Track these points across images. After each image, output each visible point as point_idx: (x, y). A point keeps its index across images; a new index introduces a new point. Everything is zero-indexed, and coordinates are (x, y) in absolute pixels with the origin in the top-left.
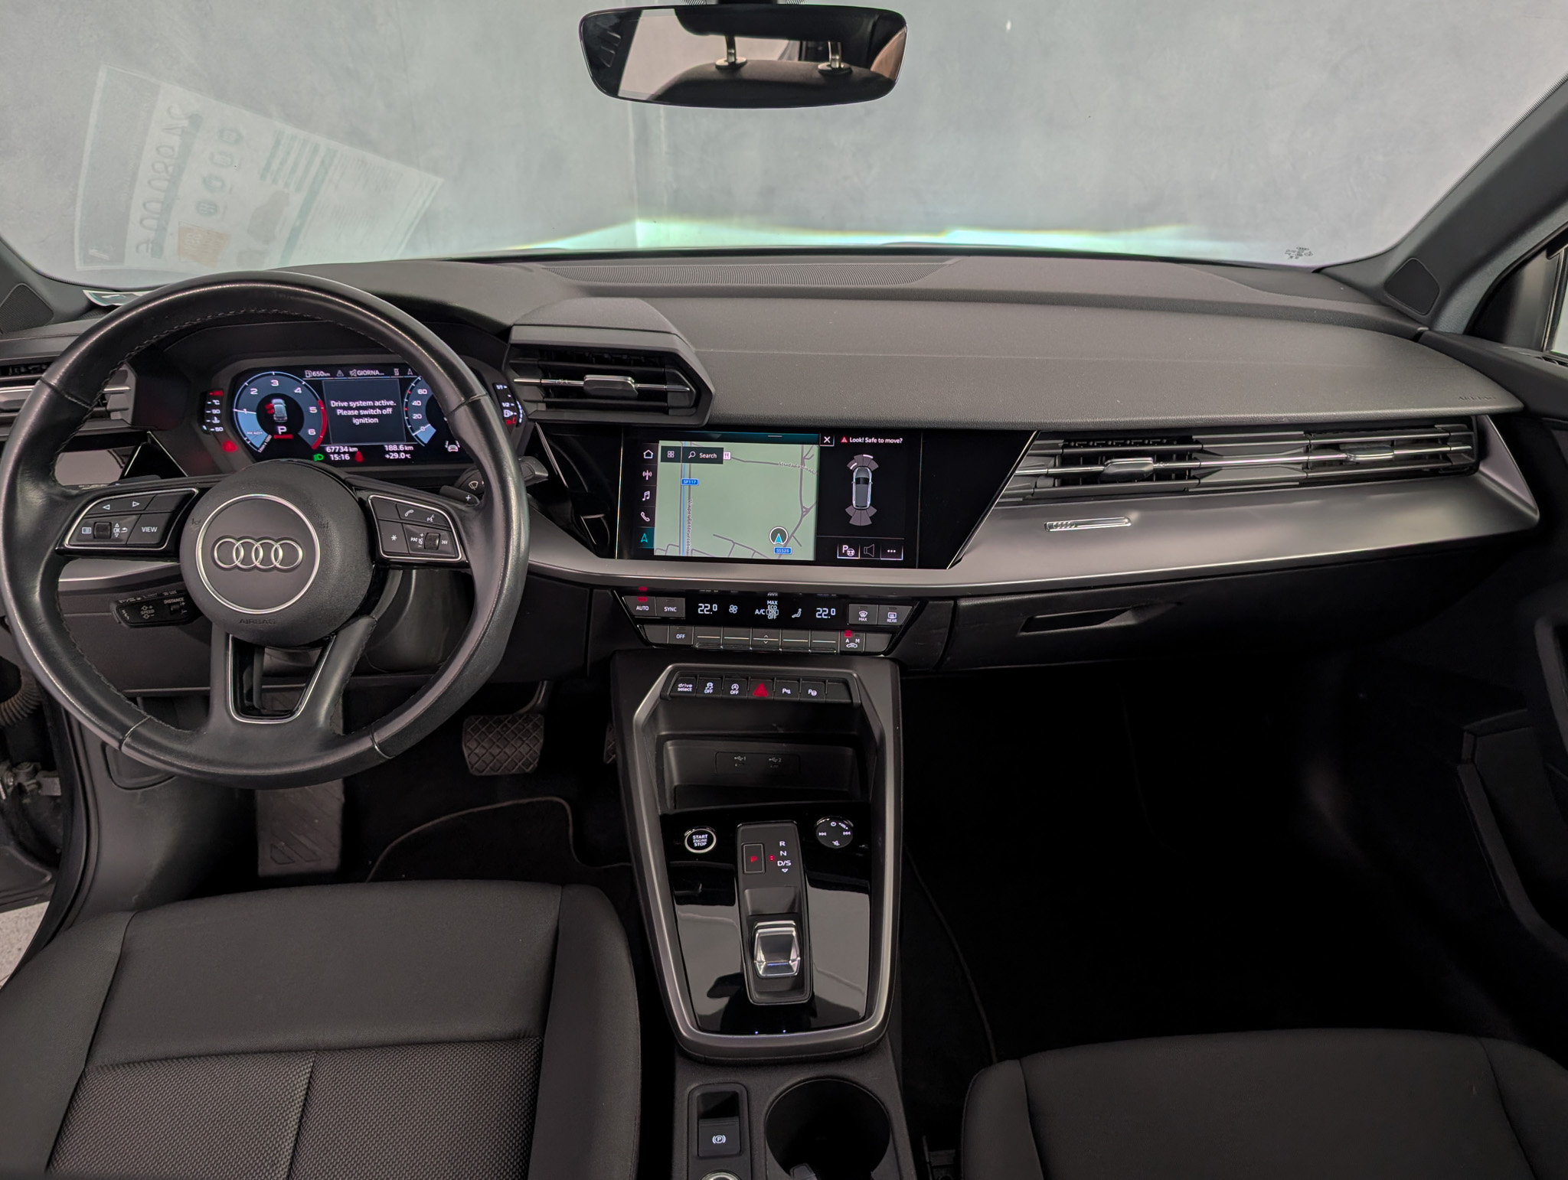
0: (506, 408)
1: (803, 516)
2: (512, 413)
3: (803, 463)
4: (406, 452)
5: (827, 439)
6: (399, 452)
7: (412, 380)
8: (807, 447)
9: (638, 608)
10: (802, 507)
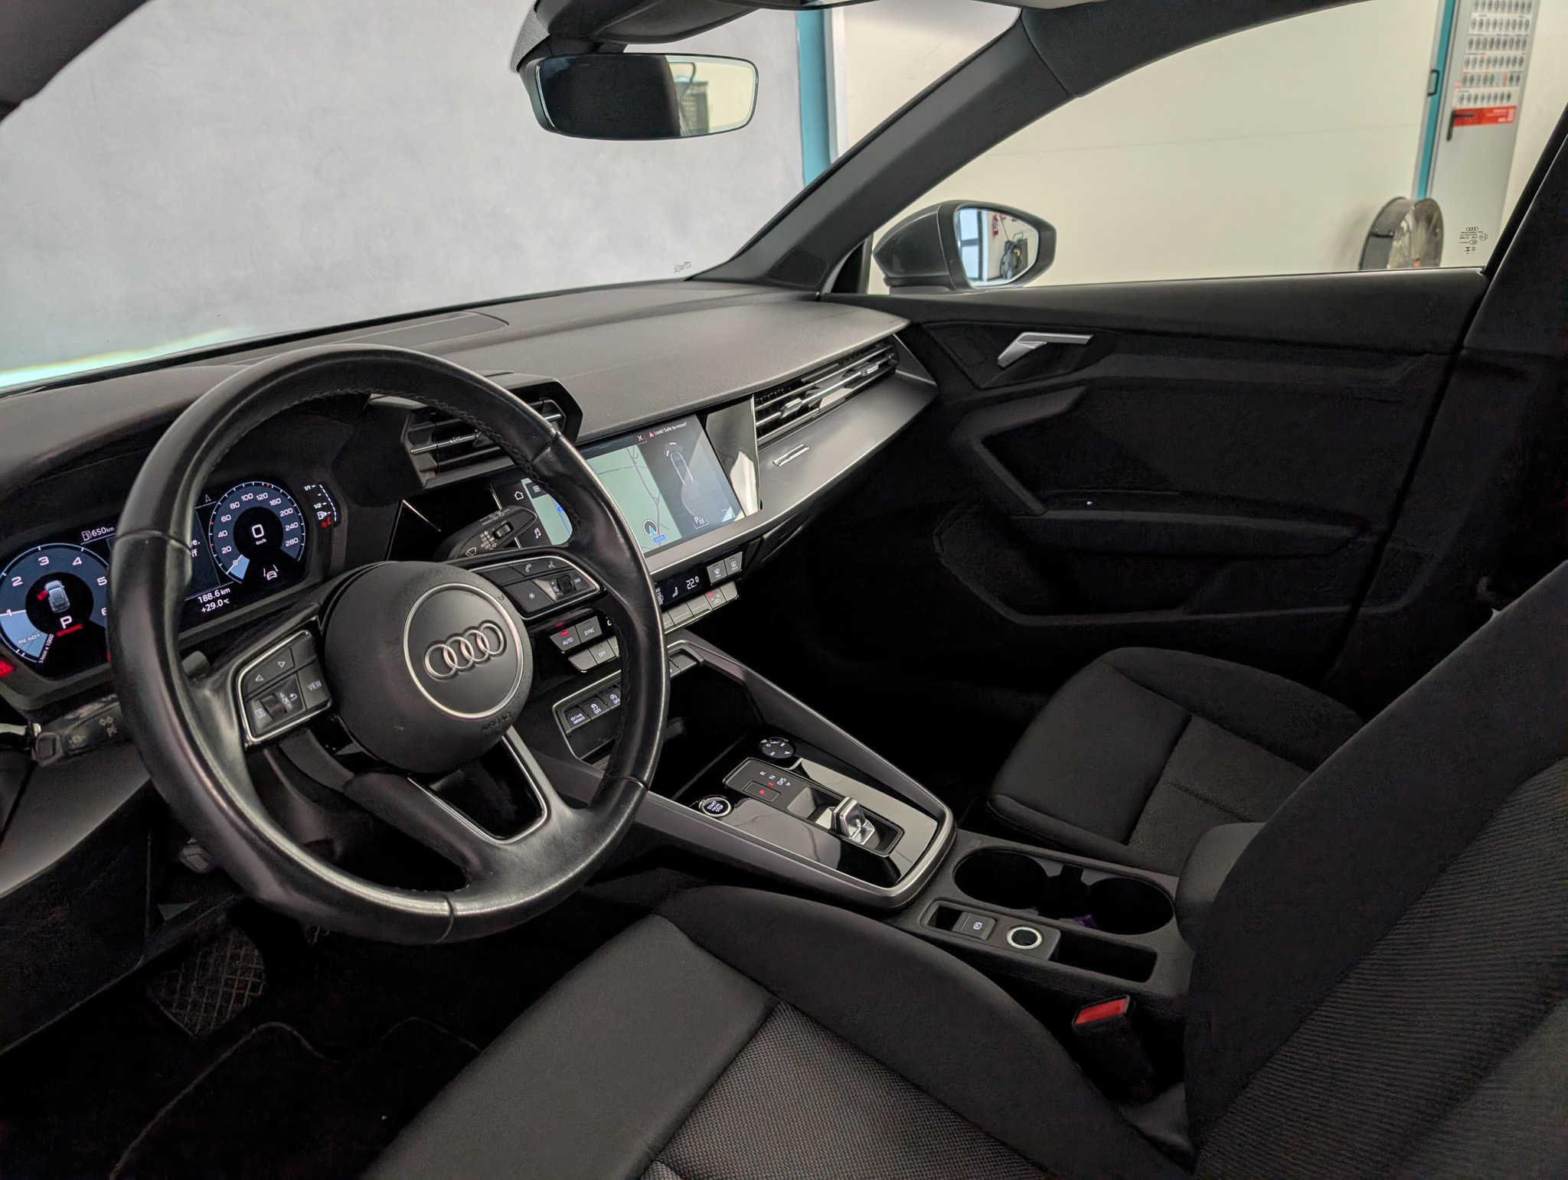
0: (319, 510)
1: (657, 505)
2: (326, 514)
3: (635, 463)
4: (223, 597)
5: (640, 438)
6: (215, 600)
7: (211, 508)
8: (630, 448)
9: (564, 643)
10: (654, 498)
